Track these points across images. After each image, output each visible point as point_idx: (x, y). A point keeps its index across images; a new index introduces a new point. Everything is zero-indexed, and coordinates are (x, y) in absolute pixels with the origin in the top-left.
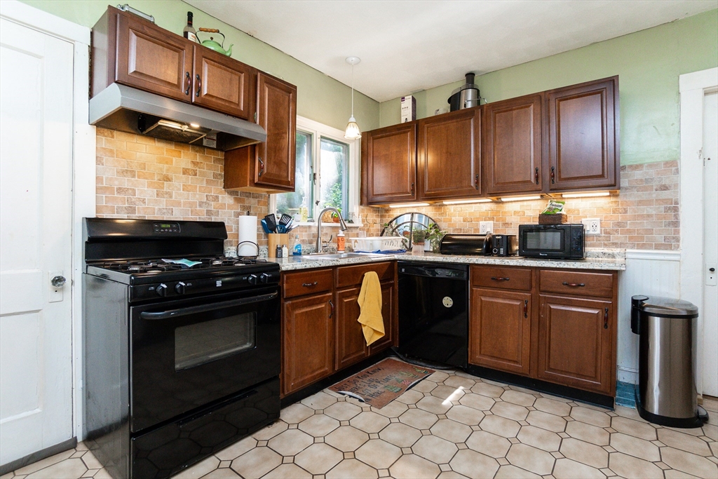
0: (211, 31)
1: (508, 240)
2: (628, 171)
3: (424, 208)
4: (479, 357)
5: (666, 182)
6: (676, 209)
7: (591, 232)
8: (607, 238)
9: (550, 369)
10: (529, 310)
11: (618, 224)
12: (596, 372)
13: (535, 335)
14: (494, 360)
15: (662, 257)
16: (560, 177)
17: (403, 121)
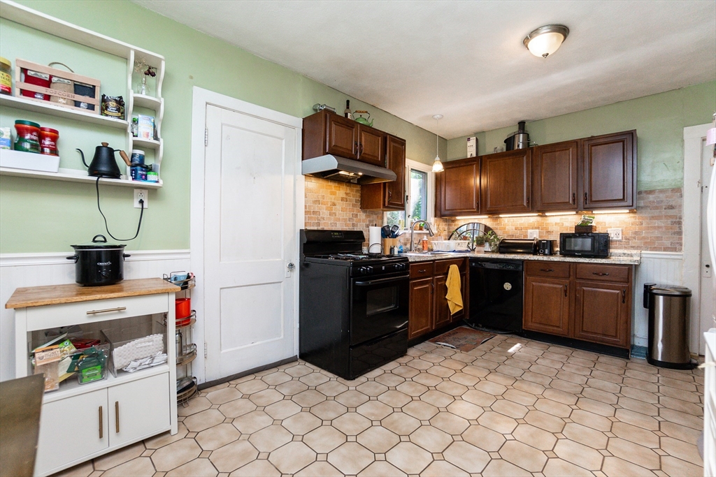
0: (360, 112)
1: (551, 244)
2: (644, 195)
3: (484, 220)
4: (530, 323)
5: (673, 204)
6: (680, 223)
7: (615, 238)
8: (626, 242)
9: (583, 331)
10: (568, 291)
11: (636, 233)
12: (616, 333)
13: (573, 308)
14: (542, 326)
15: (669, 257)
16: (591, 200)
17: (469, 156)
